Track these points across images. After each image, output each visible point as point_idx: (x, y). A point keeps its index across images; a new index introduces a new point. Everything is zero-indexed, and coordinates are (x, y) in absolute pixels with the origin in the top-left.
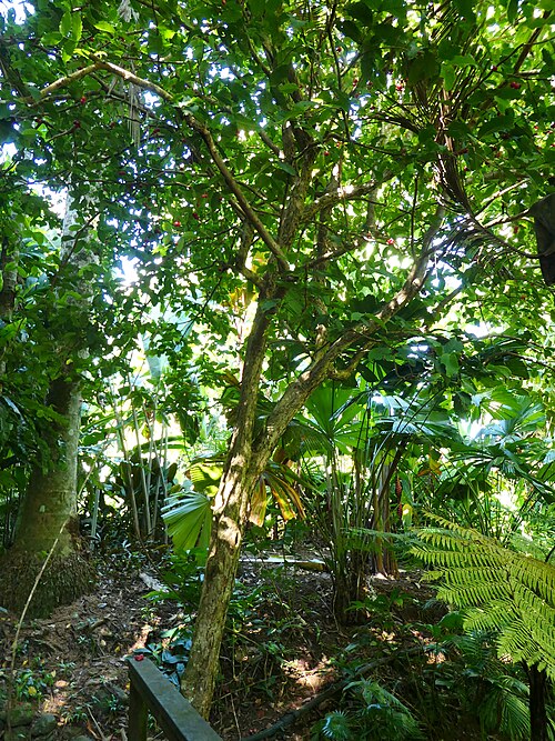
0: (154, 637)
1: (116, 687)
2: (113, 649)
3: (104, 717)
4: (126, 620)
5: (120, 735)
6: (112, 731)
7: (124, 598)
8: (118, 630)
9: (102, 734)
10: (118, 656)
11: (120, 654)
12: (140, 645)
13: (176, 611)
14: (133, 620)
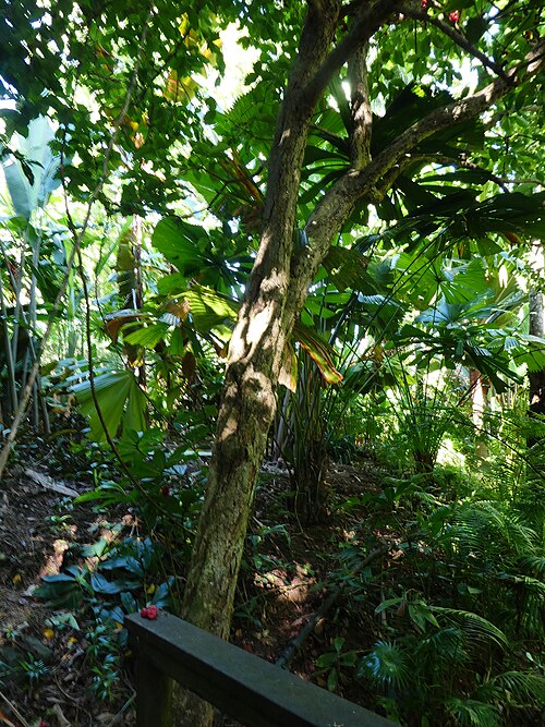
0: (73, 557)
1: (30, 639)
2: (10, 579)
3: (20, 691)
4: (23, 535)
5: (55, 717)
6: (39, 713)
7: (11, 503)
8: (13, 551)
9: (23, 720)
10: (19, 589)
11: (22, 586)
12: (52, 568)
13: (93, 518)
14: (35, 535)
